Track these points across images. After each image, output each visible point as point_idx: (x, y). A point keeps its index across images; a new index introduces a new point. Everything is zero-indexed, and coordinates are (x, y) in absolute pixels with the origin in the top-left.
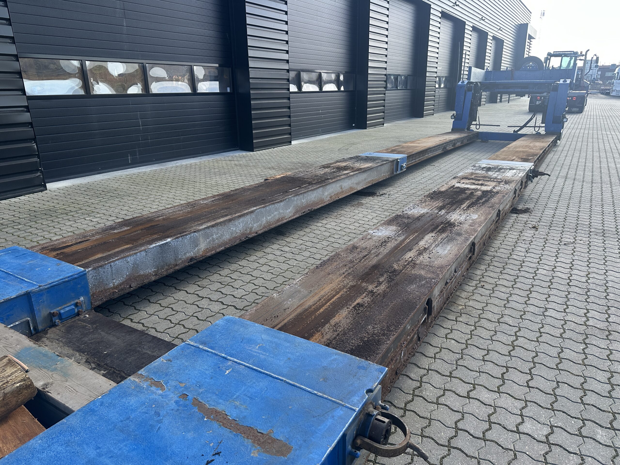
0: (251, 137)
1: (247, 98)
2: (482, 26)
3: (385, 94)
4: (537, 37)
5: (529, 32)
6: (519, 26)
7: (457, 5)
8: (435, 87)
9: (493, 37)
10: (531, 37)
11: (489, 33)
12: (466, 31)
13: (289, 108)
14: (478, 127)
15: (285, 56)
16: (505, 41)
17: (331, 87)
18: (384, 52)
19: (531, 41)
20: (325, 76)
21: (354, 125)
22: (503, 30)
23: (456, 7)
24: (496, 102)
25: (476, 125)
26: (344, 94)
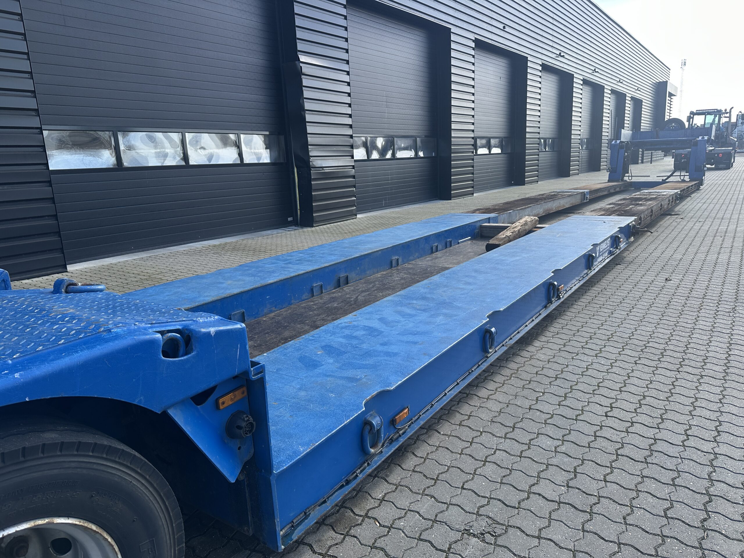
0: (450, 189)
1: (450, 159)
2: (620, 88)
3: (538, 155)
4: (678, 94)
5: (669, 89)
6: (657, 84)
7: (596, 72)
8: (579, 148)
9: (632, 98)
10: (671, 95)
11: (627, 95)
12: (605, 95)
13: (473, 167)
14: (630, 178)
15: (472, 127)
16: (644, 101)
17: (496, 150)
18: (537, 119)
19: (671, 99)
20: (493, 142)
21: (513, 182)
22: (641, 90)
23: (595, 74)
24: (638, 163)
25: (629, 176)
26: (507, 155)
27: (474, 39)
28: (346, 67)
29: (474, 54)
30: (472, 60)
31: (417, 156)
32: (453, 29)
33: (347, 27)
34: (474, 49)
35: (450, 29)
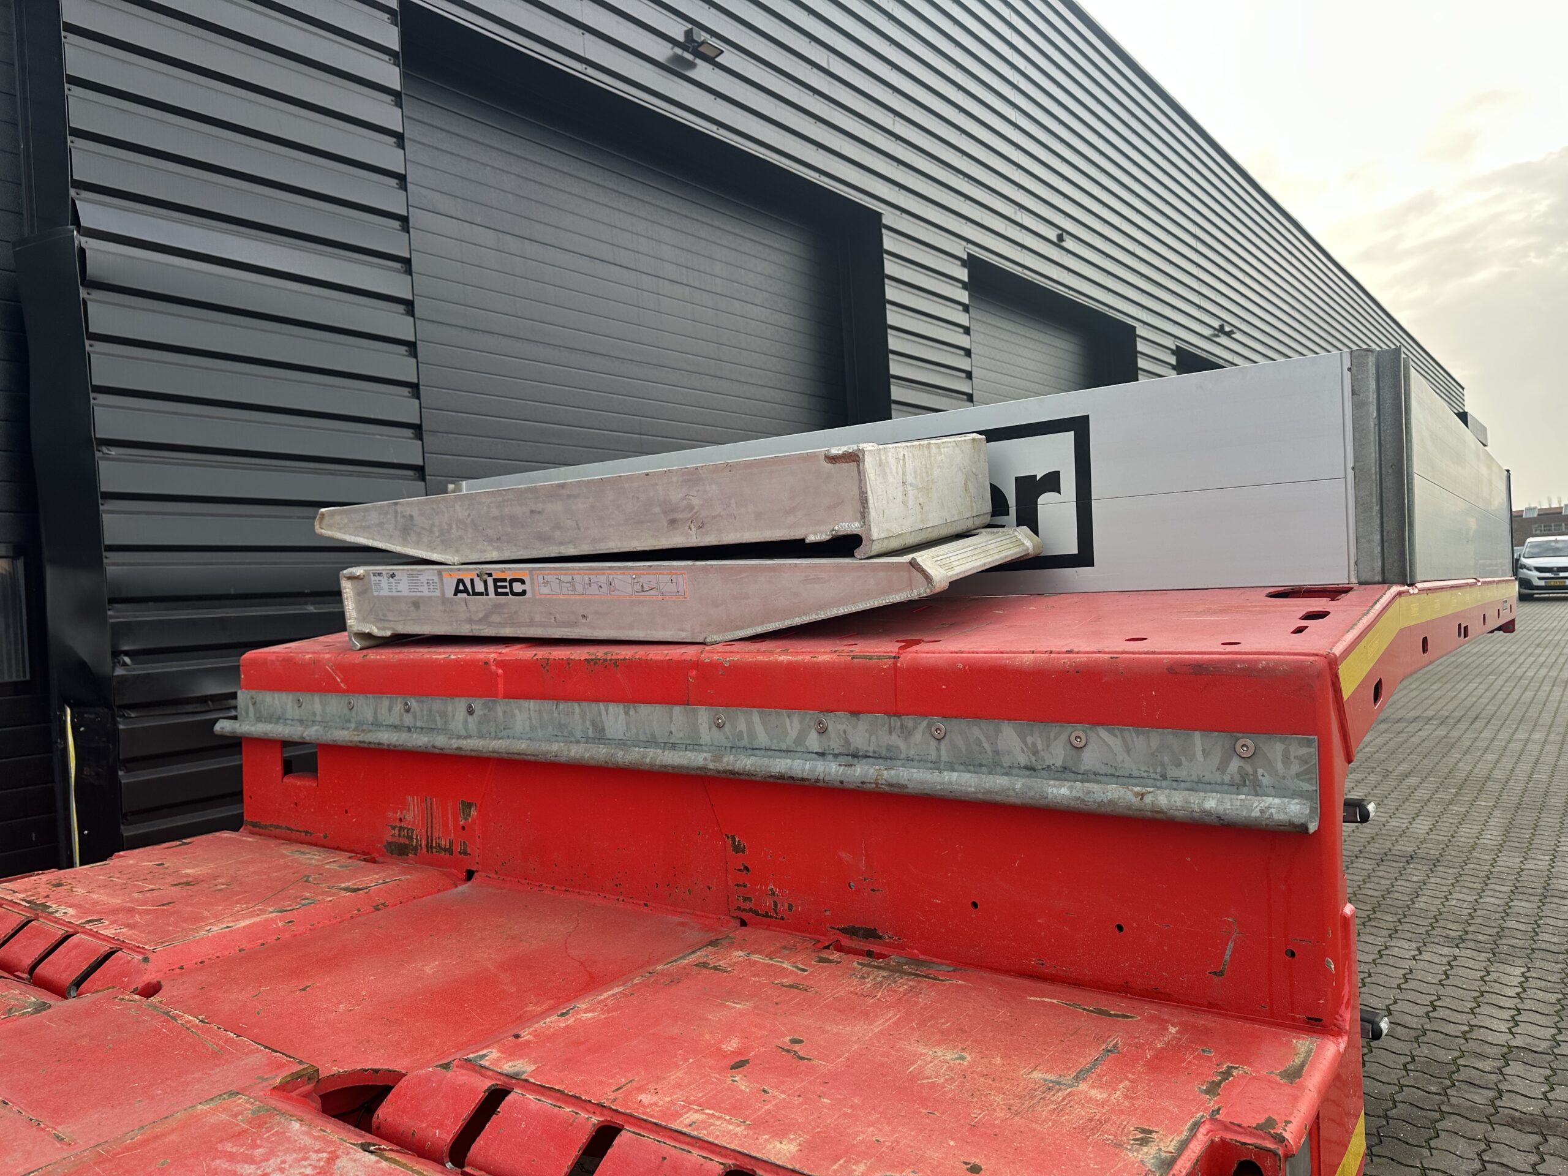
27: (965, 257)
28: (394, 284)
29: (967, 302)
30: (963, 319)
32: (890, 218)
33: (402, 135)
34: (965, 286)
35: (880, 215)
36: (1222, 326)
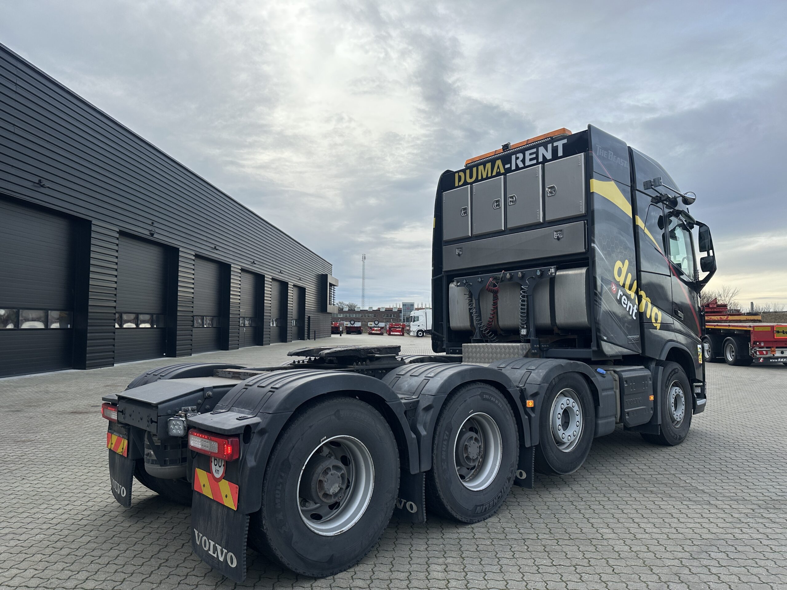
0: (85, 360)
1: (85, 332)
2: (281, 277)
3: (192, 331)
5: (330, 280)
6: (319, 275)
8: (239, 326)
9: (294, 286)
10: (331, 285)
11: (289, 283)
12: (266, 282)
13: (114, 339)
15: (114, 304)
16: (307, 289)
17: (145, 325)
20: (142, 317)
21: (164, 354)
22: (304, 280)
23: (254, 265)
26: (157, 330)
27: (118, 231)
29: (117, 242)
30: (116, 248)
31: (47, 328)
32: (94, 221)
35: (91, 221)
36: (215, 247)
